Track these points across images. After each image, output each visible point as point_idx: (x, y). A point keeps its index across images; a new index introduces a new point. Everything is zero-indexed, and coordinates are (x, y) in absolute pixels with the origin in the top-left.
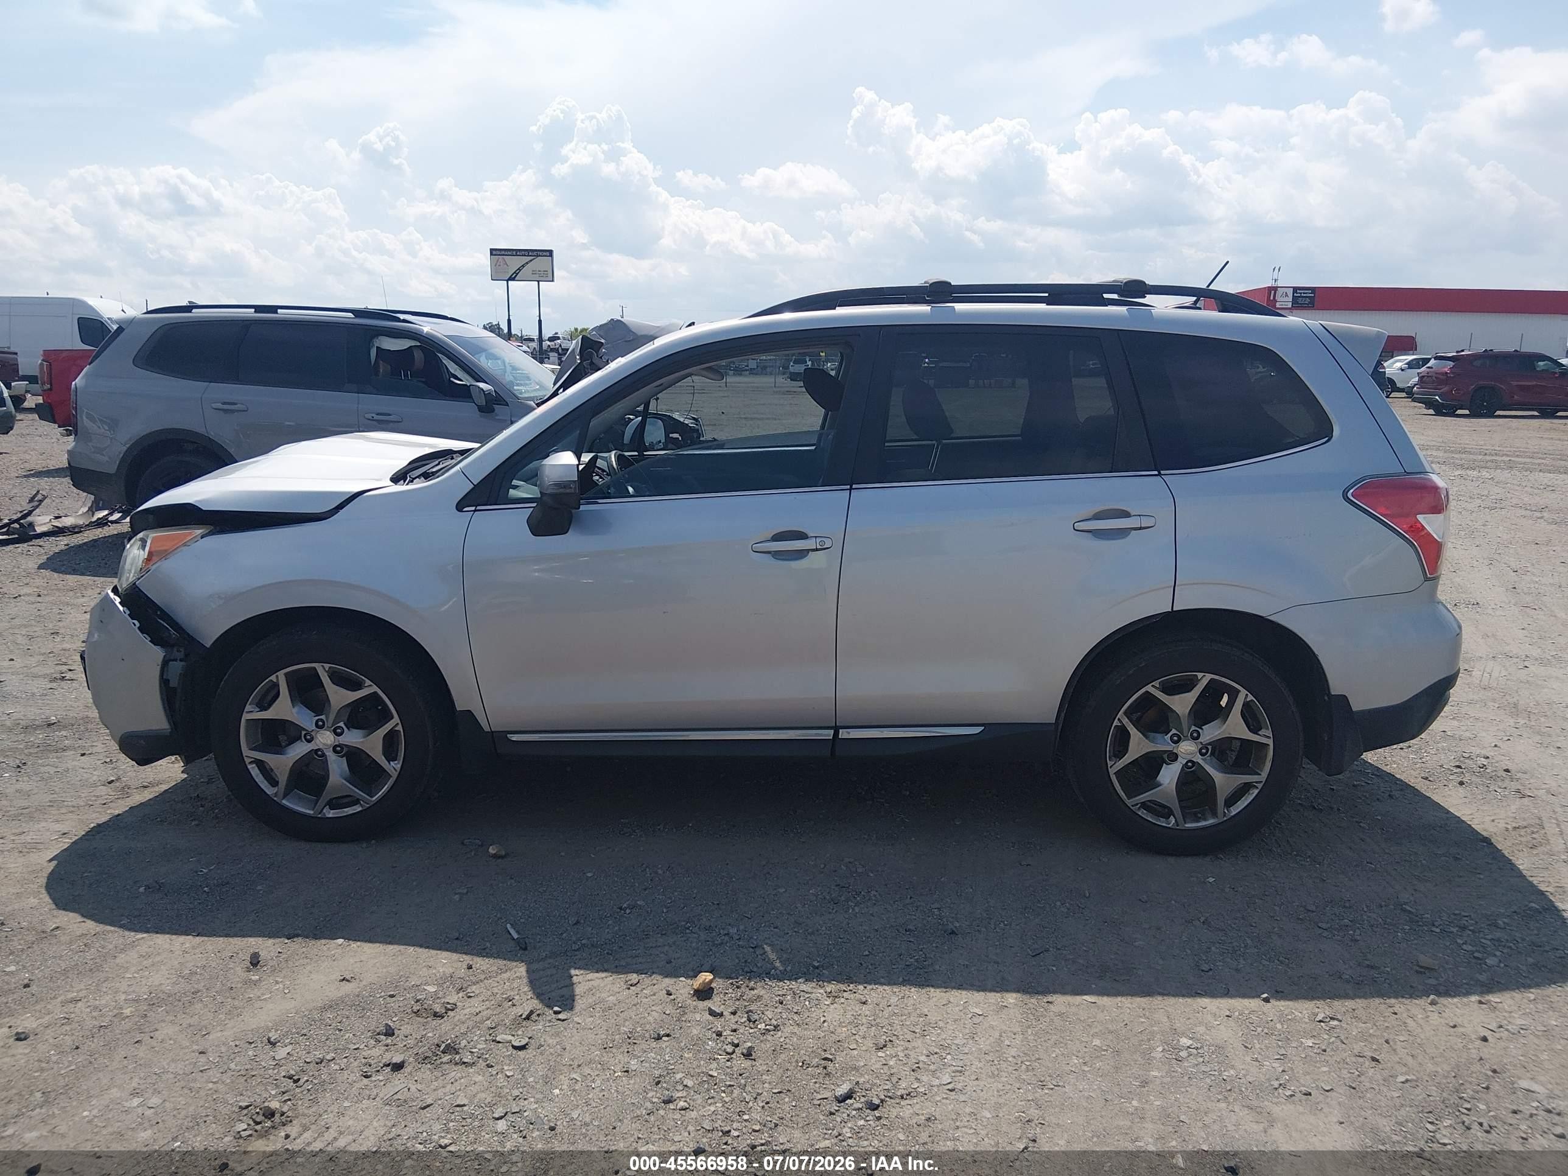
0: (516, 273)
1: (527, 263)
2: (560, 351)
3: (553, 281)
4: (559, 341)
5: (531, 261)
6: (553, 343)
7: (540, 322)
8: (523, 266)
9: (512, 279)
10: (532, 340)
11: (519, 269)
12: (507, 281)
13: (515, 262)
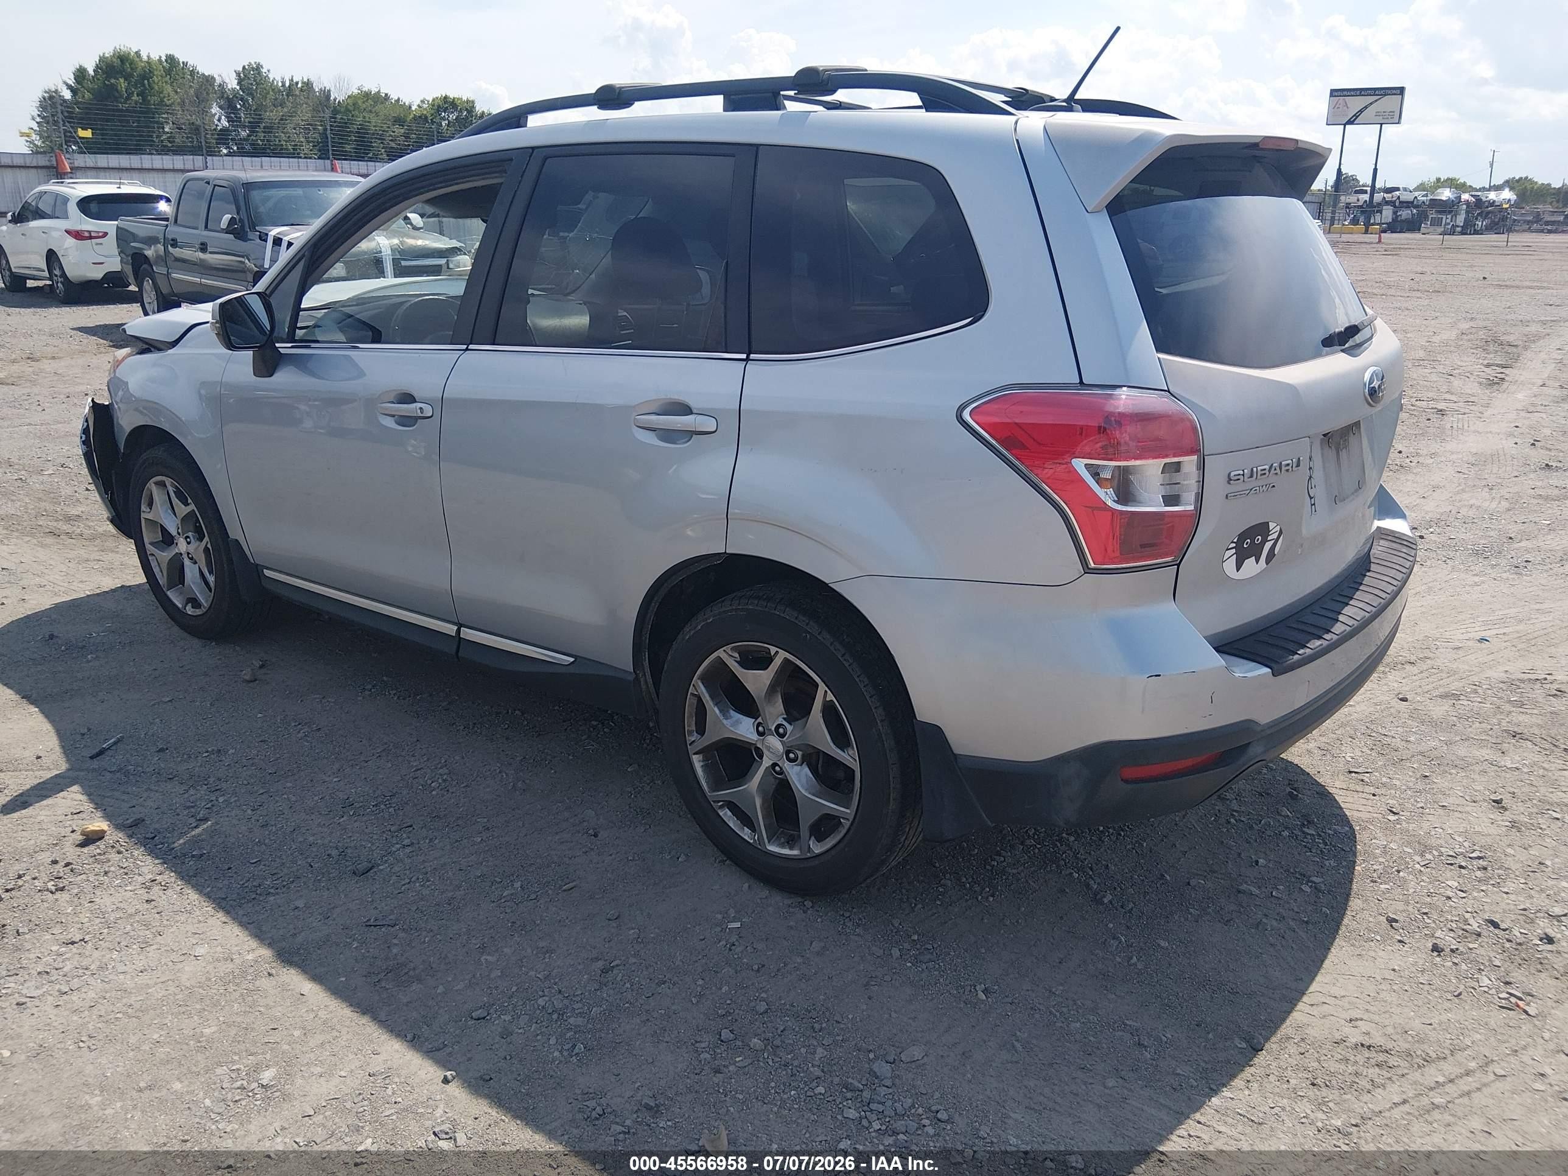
0: (1356, 116)
1: (1371, 104)
2: (1397, 204)
3: (1398, 123)
4: (1397, 193)
5: (1376, 101)
6: (1390, 195)
7: (1375, 170)
8: (1366, 107)
9: (1350, 122)
10: (1365, 192)
11: (1361, 111)
12: (1345, 125)
13: (1357, 103)
